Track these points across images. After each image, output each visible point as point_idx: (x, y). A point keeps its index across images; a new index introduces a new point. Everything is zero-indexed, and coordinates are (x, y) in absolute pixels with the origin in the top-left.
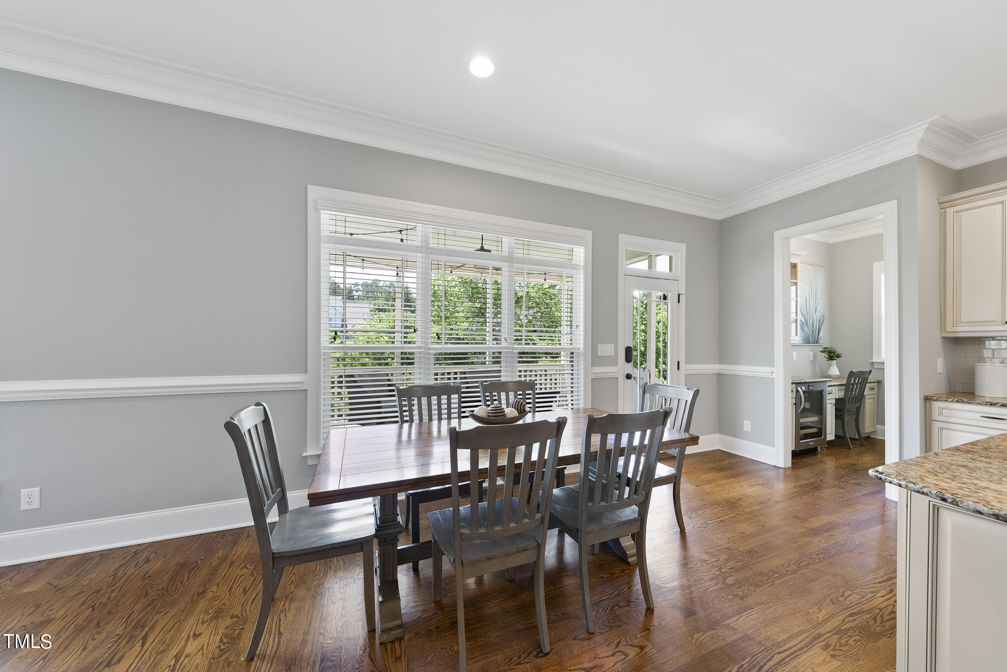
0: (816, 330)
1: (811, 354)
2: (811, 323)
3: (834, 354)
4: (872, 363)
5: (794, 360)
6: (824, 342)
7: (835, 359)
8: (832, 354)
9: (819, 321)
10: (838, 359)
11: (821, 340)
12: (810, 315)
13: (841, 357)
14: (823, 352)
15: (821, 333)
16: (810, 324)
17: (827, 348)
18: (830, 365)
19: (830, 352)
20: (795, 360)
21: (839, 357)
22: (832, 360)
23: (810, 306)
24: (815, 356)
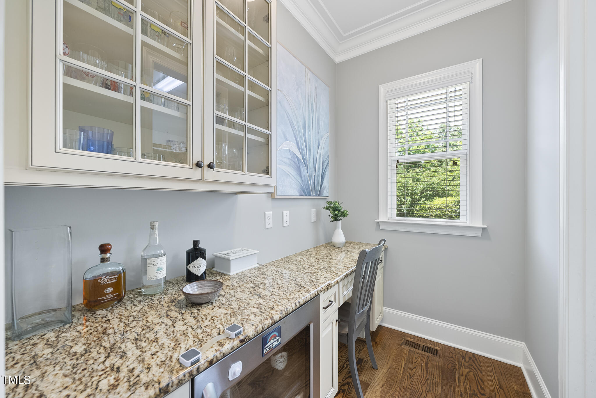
0: (319, 175)
1: (313, 211)
2: (312, 164)
3: (339, 211)
4: (378, 222)
5: (285, 225)
6: (328, 193)
7: (339, 220)
8: (337, 212)
9: (323, 163)
10: (343, 219)
11: (325, 192)
12: (310, 151)
13: (346, 216)
14: (327, 208)
15: (325, 181)
16: (311, 166)
17: (331, 203)
18: (335, 228)
19: (335, 209)
20: (288, 224)
21: (344, 216)
22: (337, 220)
23: (310, 136)
24: (318, 215)
